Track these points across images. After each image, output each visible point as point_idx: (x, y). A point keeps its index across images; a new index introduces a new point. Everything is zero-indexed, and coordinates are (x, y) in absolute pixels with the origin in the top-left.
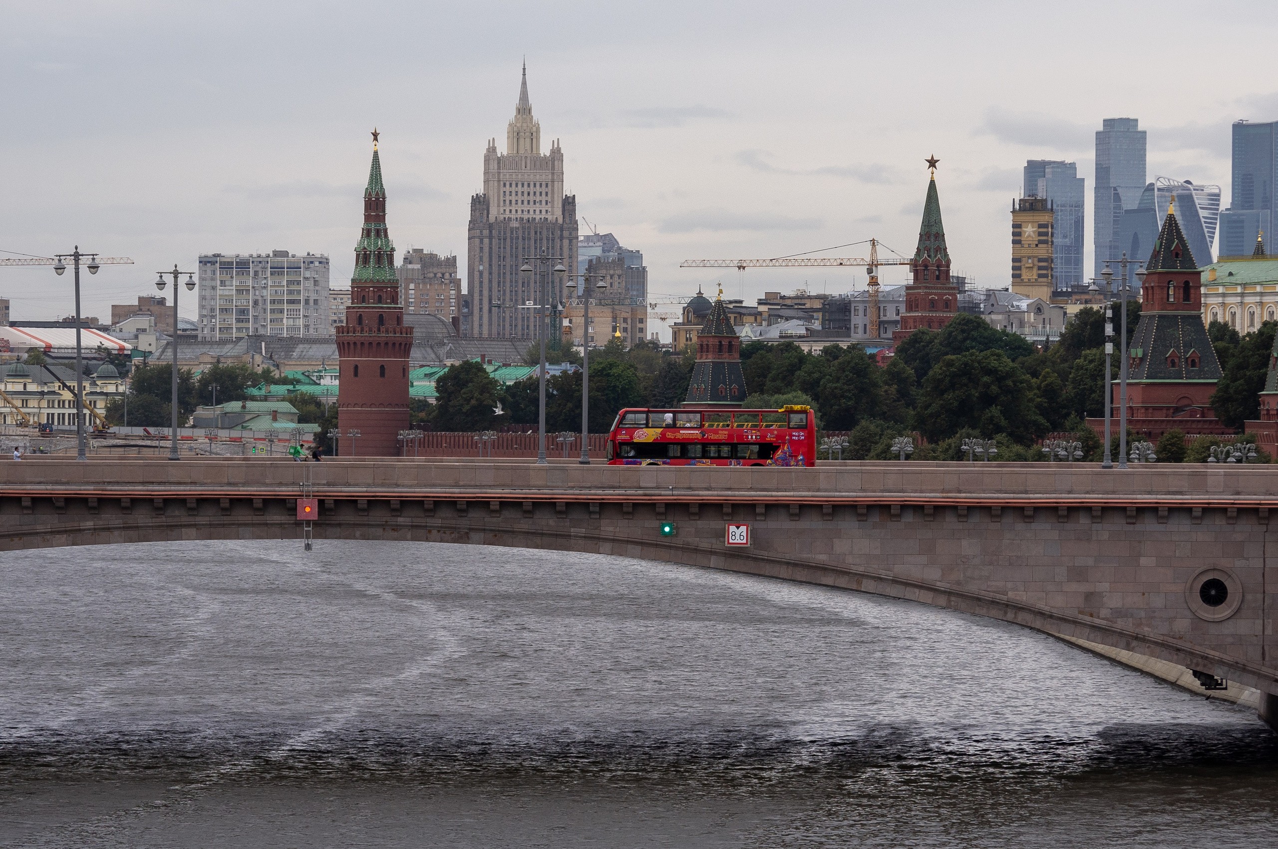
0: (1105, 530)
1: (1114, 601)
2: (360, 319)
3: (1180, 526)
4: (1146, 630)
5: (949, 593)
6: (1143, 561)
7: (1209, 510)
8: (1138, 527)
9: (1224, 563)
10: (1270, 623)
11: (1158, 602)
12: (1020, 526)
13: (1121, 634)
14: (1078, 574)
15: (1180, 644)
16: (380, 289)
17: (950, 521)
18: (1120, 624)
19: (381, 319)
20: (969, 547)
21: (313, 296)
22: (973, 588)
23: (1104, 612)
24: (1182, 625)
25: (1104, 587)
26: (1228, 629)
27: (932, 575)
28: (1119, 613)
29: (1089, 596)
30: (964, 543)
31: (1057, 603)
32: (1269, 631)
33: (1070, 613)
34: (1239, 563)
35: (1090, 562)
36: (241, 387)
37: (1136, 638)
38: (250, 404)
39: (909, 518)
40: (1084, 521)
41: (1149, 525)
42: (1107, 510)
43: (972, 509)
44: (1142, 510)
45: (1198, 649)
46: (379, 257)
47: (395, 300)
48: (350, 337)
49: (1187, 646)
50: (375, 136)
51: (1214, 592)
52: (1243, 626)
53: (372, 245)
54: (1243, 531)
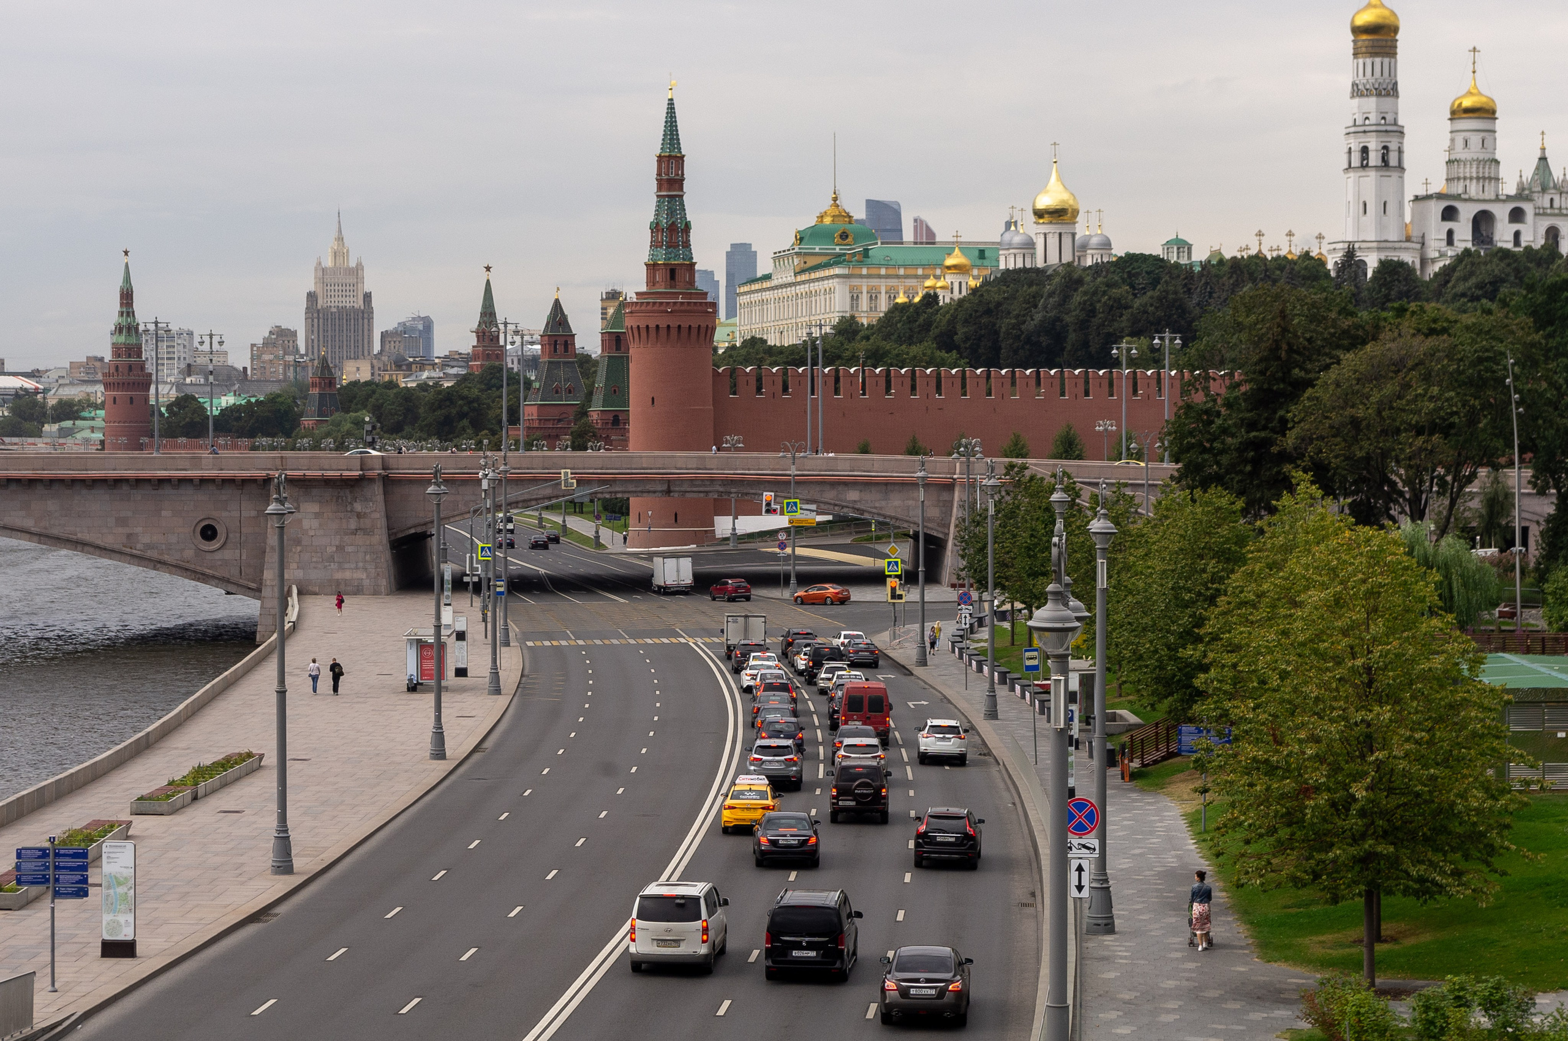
0: (138, 494)
1: (146, 539)
2: (117, 368)
3: (188, 491)
4: (166, 558)
5: (40, 535)
6: (164, 513)
7: (204, 481)
8: (160, 492)
9: (215, 514)
10: (244, 552)
11: (173, 539)
12: (84, 492)
13: (150, 560)
14: (122, 522)
15: (187, 565)
16: (130, 349)
17: (40, 490)
18: (149, 554)
19: (130, 368)
20: (52, 505)
21: (183, 355)
22: (55, 531)
23: (139, 546)
24: (189, 553)
25: (139, 530)
26: (218, 556)
27: (29, 523)
28: (149, 546)
29: (129, 536)
30: (49, 503)
31: (109, 541)
32: (244, 557)
33: (116, 547)
34: (225, 514)
35: (130, 514)
36: (77, 411)
37: (160, 562)
38: (78, 422)
39: (13, 487)
40: (125, 488)
41: (168, 490)
42: (139, 482)
43: (52, 482)
44: (162, 482)
45: (199, 569)
46: (129, 329)
47: (139, 355)
48: (111, 379)
49: (192, 567)
50: (126, 253)
51: (209, 533)
52: (228, 554)
53: (124, 321)
54: (227, 493)
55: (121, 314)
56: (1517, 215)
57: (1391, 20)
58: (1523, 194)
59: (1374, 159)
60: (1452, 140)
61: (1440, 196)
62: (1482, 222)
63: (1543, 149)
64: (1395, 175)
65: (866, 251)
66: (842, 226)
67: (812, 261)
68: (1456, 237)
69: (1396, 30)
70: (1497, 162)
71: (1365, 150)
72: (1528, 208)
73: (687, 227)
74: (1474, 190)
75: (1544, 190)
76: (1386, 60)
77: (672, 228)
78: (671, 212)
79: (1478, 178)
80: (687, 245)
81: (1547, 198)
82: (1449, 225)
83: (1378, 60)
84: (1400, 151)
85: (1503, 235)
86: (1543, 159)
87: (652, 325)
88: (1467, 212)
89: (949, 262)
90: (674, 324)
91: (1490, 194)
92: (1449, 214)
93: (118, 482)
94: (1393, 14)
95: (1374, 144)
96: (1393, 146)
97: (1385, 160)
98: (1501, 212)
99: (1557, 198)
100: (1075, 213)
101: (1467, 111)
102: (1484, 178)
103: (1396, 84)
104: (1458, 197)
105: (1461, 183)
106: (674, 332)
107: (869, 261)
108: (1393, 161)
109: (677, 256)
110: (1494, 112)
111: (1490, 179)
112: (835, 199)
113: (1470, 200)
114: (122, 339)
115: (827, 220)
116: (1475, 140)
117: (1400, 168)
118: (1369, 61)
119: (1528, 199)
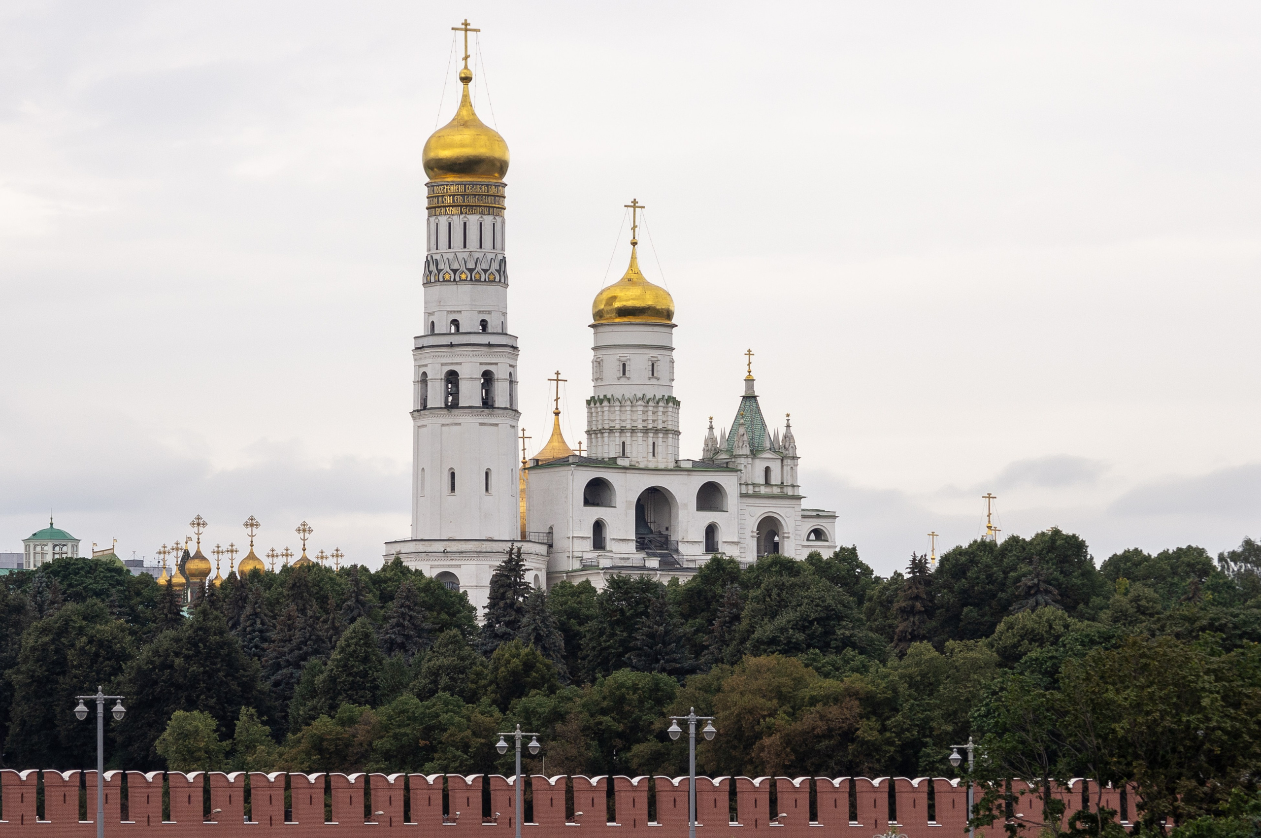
56: (710, 496)
57: (497, 154)
58: (718, 459)
59: (470, 393)
60: (599, 363)
61: (584, 463)
62: (653, 507)
63: (749, 381)
64: (504, 422)
68: (609, 535)
69: (500, 167)
70: (677, 403)
71: (452, 377)
72: (728, 483)
74: (637, 450)
75: (755, 453)
76: (488, 220)
79: (646, 431)
81: (759, 467)
82: (597, 512)
83: (473, 220)
84: (512, 382)
85: (688, 532)
86: (750, 398)
88: (626, 490)
91: (663, 459)
92: (597, 492)
94: (495, 138)
95: (467, 367)
96: (500, 372)
97: (487, 395)
98: (684, 490)
99: (775, 467)
101: (624, 312)
102: (656, 431)
103: (503, 261)
104: (611, 464)
105: (617, 439)
108: (501, 399)
110: (669, 315)
111: (666, 431)
113: (632, 468)
116: (639, 362)
117: (513, 411)
118: (457, 222)
119: (727, 468)
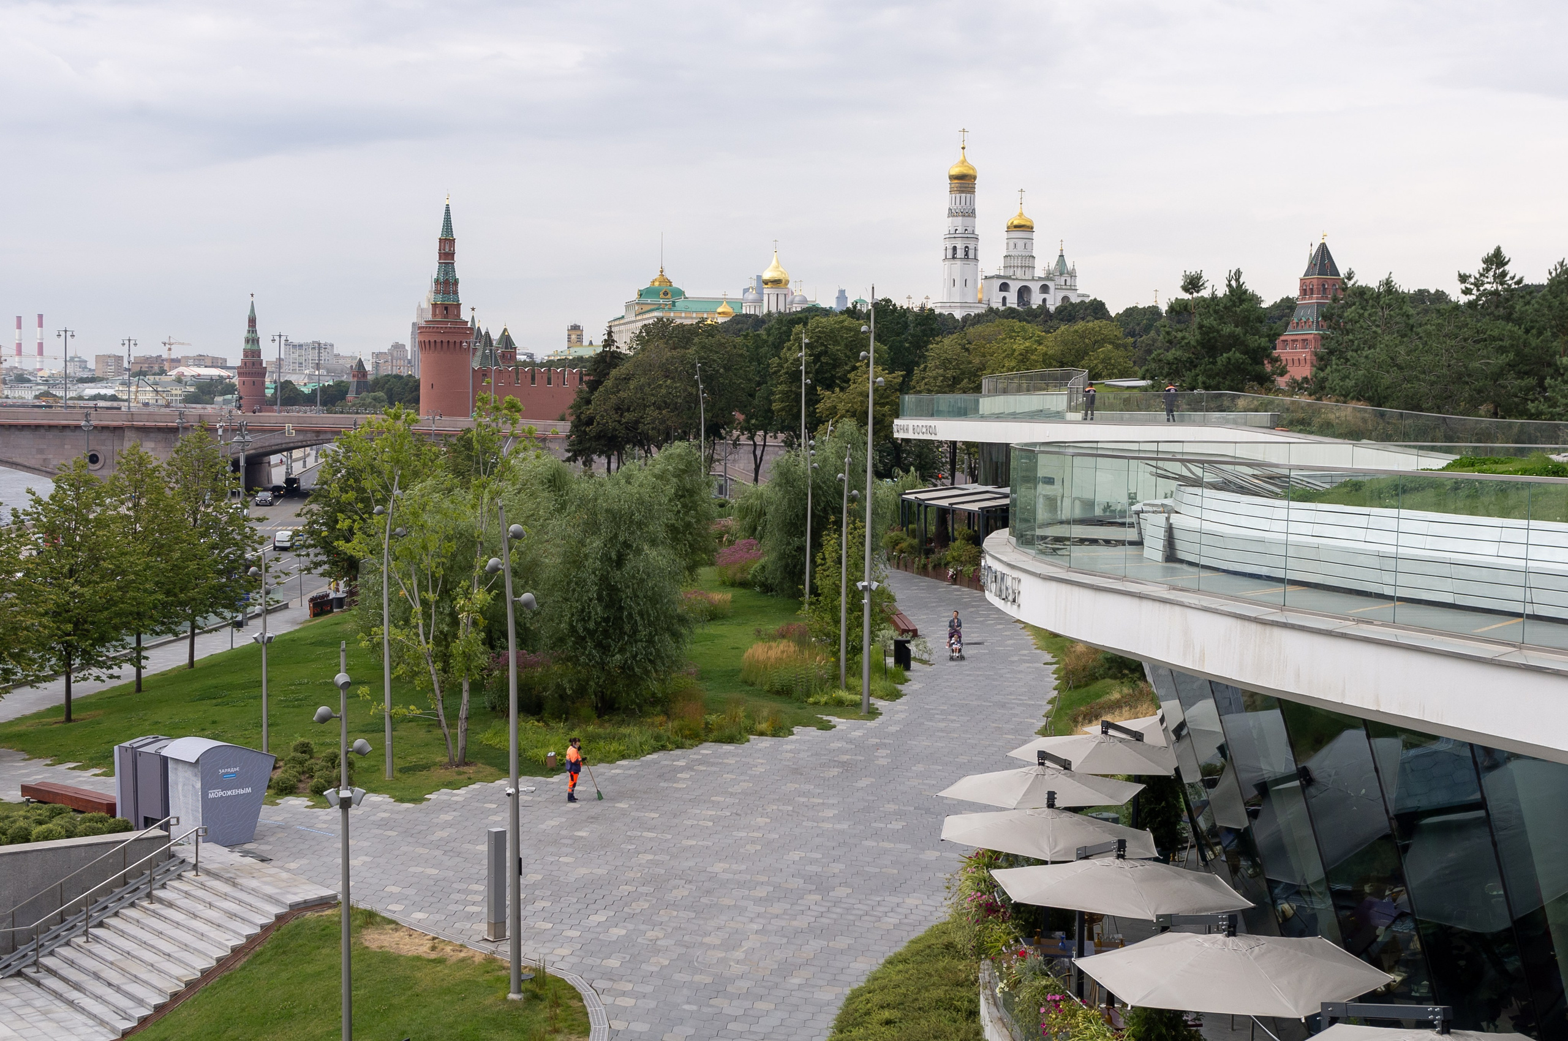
0: (50, 435)
1: (55, 462)
2: (245, 364)
3: (80, 434)
6: (66, 446)
8: (64, 433)
9: (97, 448)
12: (17, 432)
14: (41, 451)
16: (253, 353)
19: (253, 364)
23: (51, 466)
25: (50, 456)
26: (100, 473)
29: (45, 460)
31: (32, 463)
33: (36, 467)
34: (103, 448)
35: (45, 447)
40: (43, 431)
41: (68, 433)
42: (50, 427)
46: (253, 341)
47: (259, 356)
48: (242, 370)
50: (252, 295)
51: (94, 459)
52: (104, 472)
53: (250, 336)
54: (105, 435)
55: (249, 331)
56: (1045, 289)
57: (971, 172)
58: (1049, 277)
59: (960, 253)
60: (1008, 244)
61: (998, 277)
62: (1024, 292)
63: (1062, 250)
64: (972, 263)
65: (674, 302)
66: (665, 288)
67: (646, 308)
68: (1008, 301)
69: (975, 178)
70: (1034, 257)
71: (955, 248)
72: (1051, 284)
73: (456, 282)
74: (1019, 273)
75: (1061, 274)
76: (968, 195)
77: (446, 282)
78: (446, 273)
79: (1022, 267)
80: (456, 293)
81: (1063, 279)
82: (1004, 294)
83: (963, 195)
84: (976, 249)
85: (1036, 300)
86: (1062, 256)
87: (432, 341)
88: (1015, 286)
89: (720, 310)
90: (445, 340)
91: (1028, 276)
92: (1004, 287)
93: (38, 427)
94: (973, 169)
95: (960, 246)
96: (971, 247)
97: (967, 254)
98: (1035, 287)
99: (1069, 280)
100: (787, 282)
101: (1016, 227)
102: (1025, 267)
103: (974, 209)
104: (1009, 278)
105: (1012, 269)
106: (445, 345)
107: (675, 308)
108: (971, 255)
109: (449, 299)
110: (1032, 228)
111: (1029, 267)
112: (662, 272)
113: (1017, 279)
114: (249, 346)
115: (657, 284)
116: (1020, 244)
117: (976, 259)
118: (958, 196)
119: (1052, 280)
